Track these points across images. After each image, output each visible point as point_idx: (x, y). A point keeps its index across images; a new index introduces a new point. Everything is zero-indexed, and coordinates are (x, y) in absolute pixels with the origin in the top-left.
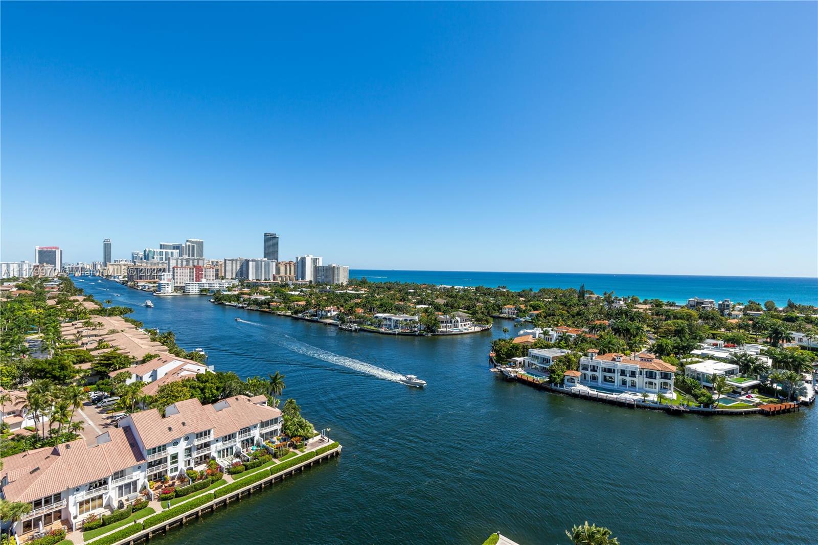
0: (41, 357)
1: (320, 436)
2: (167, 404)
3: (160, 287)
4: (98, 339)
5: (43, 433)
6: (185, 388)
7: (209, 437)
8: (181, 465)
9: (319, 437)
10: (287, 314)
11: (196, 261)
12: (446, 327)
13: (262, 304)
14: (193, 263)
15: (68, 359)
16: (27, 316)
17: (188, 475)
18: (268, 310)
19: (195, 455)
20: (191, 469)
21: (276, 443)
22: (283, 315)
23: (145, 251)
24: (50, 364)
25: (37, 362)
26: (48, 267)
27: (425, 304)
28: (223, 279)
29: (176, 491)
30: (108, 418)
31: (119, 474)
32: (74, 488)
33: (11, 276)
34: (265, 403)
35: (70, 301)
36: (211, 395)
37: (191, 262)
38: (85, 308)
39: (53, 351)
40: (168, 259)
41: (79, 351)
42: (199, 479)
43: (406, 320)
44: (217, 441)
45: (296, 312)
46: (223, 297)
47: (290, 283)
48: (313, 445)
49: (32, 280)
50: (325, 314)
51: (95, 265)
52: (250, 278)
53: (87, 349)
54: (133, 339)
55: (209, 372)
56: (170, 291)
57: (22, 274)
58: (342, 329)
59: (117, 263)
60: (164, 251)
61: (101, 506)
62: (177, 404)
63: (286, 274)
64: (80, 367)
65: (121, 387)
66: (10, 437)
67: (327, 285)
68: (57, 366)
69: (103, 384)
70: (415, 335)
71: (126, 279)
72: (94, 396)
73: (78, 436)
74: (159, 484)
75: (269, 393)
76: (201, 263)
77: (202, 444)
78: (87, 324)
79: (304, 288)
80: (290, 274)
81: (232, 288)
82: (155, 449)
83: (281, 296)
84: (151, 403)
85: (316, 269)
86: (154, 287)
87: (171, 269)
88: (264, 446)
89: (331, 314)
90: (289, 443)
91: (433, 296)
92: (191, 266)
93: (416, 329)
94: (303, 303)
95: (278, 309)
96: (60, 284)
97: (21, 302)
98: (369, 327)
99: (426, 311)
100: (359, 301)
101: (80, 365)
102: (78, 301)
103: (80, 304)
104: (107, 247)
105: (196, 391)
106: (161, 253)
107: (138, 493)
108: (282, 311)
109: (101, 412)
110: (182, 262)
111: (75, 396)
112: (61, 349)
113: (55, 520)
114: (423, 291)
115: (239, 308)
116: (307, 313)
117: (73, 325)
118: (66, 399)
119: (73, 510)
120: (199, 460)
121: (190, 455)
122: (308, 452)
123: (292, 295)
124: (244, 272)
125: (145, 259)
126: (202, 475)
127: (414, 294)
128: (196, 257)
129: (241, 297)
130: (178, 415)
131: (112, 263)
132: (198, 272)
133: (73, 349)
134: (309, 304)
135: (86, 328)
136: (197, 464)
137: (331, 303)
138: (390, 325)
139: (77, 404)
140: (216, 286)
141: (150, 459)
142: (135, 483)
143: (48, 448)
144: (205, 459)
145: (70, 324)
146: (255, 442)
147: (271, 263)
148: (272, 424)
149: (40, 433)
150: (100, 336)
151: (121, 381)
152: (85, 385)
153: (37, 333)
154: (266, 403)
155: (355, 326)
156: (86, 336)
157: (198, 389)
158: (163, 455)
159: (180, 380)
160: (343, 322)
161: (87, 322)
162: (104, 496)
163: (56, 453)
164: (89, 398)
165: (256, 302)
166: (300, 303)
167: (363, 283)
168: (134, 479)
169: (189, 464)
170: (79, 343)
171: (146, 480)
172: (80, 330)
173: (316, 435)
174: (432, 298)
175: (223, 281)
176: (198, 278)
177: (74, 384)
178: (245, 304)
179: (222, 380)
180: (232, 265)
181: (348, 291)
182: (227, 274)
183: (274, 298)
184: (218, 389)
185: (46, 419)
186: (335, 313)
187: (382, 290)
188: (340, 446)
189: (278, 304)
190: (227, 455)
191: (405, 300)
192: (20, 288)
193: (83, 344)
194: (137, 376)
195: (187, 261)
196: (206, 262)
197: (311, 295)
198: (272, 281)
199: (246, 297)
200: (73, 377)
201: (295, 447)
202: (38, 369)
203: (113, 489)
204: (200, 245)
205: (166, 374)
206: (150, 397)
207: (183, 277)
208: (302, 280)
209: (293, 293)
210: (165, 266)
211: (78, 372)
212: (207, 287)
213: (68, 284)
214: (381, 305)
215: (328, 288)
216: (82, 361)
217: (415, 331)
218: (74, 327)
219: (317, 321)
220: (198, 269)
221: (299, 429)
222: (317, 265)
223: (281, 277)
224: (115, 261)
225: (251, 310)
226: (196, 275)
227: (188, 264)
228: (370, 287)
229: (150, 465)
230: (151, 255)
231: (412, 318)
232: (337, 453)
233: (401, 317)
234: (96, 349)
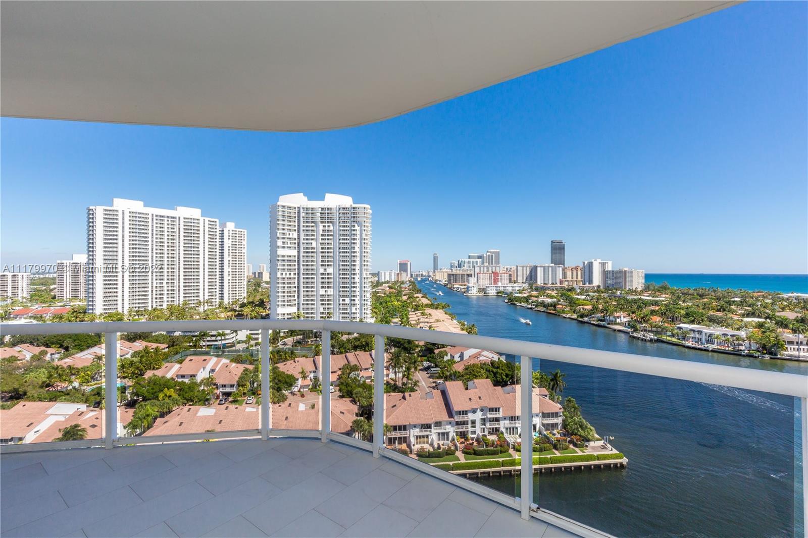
1: (603, 442)
2: (469, 380)
3: (468, 289)
4: (429, 325)
5: (399, 384)
6: (482, 370)
7: (499, 413)
8: (478, 430)
9: (601, 443)
10: (572, 317)
11: (494, 268)
12: (798, 350)
13: (548, 306)
14: (492, 269)
16: (393, 306)
17: (483, 440)
18: (554, 312)
19: (488, 425)
20: (485, 436)
21: (556, 436)
22: (569, 318)
23: (459, 261)
26: (404, 274)
27: (759, 317)
28: (515, 283)
29: (474, 450)
30: (433, 382)
31: (438, 424)
32: (413, 425)
33: (386, 280)
34: (546, 396)
35: (415, 297)
36: (501, 380)
37: (490, 268)
38: (422, 303)
40: (474, 267)
42: (491, 446)
43: (725, 335)
44: (505, 419)
45: (582, 316)
46: (515, 298)
47: (576, 287)
48: (593, 448)
49: (396, 282)
50: (614, 319)
51: (429, 272)
52: (539, 282)
54: (449, 327)
55: (502, 360)
56: (475, 292)
57: (391, 279)
58: (634, 337)
59: (441, 271)
60: (471, 260)
61: (427, 443)
62: (475, 380)
63: (572, 278)
64: (418, 343)
65: (441, 361)
67: (617, 290)
69: (430, 357)
70: (740, 355)
71: (447, 282)
72: (426, 365)
73: (416, 390)
74: (463, 440)
75: (551, 387)
76: (498, 271)
77: (493, 418)
78: (423, 314)
79: (592, 292)
80: (577, 278)
81: (523, 291)
82: (460, 412)
83: (566, 299)
84: (459, 377)
85: (605, 274)
86: (464, 288)
87: (476, 275)
88: (545, 435)
89: (621, 320)
90: (569, 439)
91: (776, 307)
92: (490, 272)
93: (742, 348)
94: (589, 307)
95: (563, 311)
96: (410, 286)
97: (390, 297)
98: (668, 338)
99: (760, 326)
100: (657, 308)
102: (419, 297)
103: (420, 300)
104: (435, 259)
105: (490, 374)
106: (469, 262)
107: (449, 442)
108: (568, 314)
109: (430, 377)
110: (484, 268)
111: (415, 362)
113: (404, 443)
114: (757, 300)
115: (528, 308)
116: (594, 317)
117: (416, 314)
118: (410, 364)
119: (413, 440)
120: (491, 430)
121: (485, 425)
122: (589, 454)
123: (578, 298)
124: (533, 277)
125: (459, 267)
126: (493, 444)
127: (741, 304)
128: (494, 265)
129: (529, 299)
130: (476, 390)
131: (438, 271)
132: (495, 277)
134: (595, 309)
135: (422, 317)
136: (490, 433)
137: (621, 309)
138: (700, 339)
139: (416, 368)
140: (509, 289)
141: (458, 418)
142: (447, 434)
143: (400, 394)
144: (496, 431)
145: (414, 313)
146: (537, 430)
147: (558, 268)
148: (552, 417)
149: (397, 383)
150: (430, 323)
151: (441, 357)
152: (421, 356)
153: (397, 318)
154: (548, 396)
155: (650, 336)
156: (422, 322)
157: (491, 373)
158: (465, 419)
159: (479, 363)
160: (636, 330)
161: (422, 313)
162: (429, 437)
163: (404, 398)
164: (423, 366)
165: (543, 304)
166: (586, 307)
167: (663, 289)
168: (447, 431)
169: (484, 432)
171: (455, 434)
172: (419, 317)
173: (598, 440)
174: (773, 310)
175: (515, 285)
176: (496, 281)
177: (415, 355)
178: (533, 305)
179: (510, 369)
180: (523, 270)
181: (643, 297)
182: (519, 278)
183: (560, 301)
184: (507, 375)
185: (401, 375)
186: (625, 320)
187: (690, 297)
188: (625, 458)
189: (564, 307)
190: (513, 434)
191: (724, 310)
192: (390, 288)
194: (451, 355)
195: (488, 268)
196: (502, 268)
197: (598, 299)
198: (559, 285)
199: (534, 299)
200: (415, 350)
201: (576, 445)
202: (397, 342)
203: (435, 433)
204: (497, 254)
205: (470, 357)
206: (459, 372)
207: (484, 281)
208: (589, 284)
209: (579, 297)
210: (472, 272)
211: (417, 346)
212: (502, 289)
213: (414, 286)
214: (687, 314)
215: (618, 293)
217: (741, 350)
218: (416, 316)
219: (604, 327)
220: (496, 274)
221: (580, 429)
222: (606, 270)
223: (568, 281)
224: (440, 269)
225: (538, 311)
226: (494, 280)
227: (488, 271)
228: (673, 293)
229: (458, 423)
230: (462, 264)
231: (736, 333)
232: (621, 464)
233: (718, 331)
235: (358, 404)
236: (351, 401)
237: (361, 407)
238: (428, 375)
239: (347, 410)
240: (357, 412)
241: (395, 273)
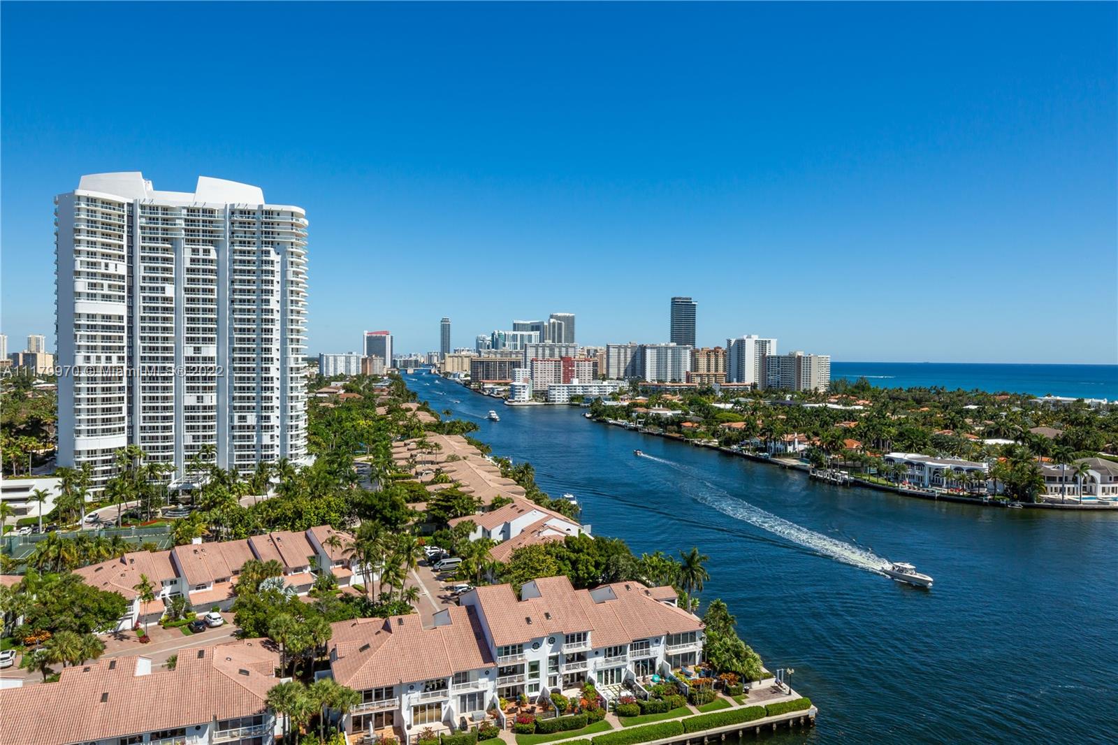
0: (371, 489)
2: (523, 579)
3: (513, 391)
4: (434, 467)
5: (373, 596)
6: (549, 556)
7: (585, 644)
8: (544, 682)
10: (710, 444)
11: (564, 349)
12: (1062, 491)
13: (668, 424)
14: (560, 352)
15: (401, 493)
16: (355, 430)
17: (553, 700)
18: (677, 435)
19: (564, 670)
20: (558, 691)
21: (692, 678)
22: (705, 446)
23: (493, 335)
24: (380, 499)
25: (367, 495)
26: (378, 361)
27: (1006, 437)
28: (604, 379)
29: (536, 723)
30: (447, 589)
31: (462, 678)
32: (408, 684)
33: (339, 373)
34: (673, 601)
35: (402, 410)
36: (586, 575)
37: (557, 351)
38: (419, 421)
39: (383, 481)
40: (524, 347)
41: (412, 484)
42: (569, 712)
43: (958, 469)
44: (597, 653)
45: (728, 442)
46: (605, 410)
47: (716, 387)
48: (757, 693)
49: (360, 378)
50: (782, 447)
51: (430, 357)
52: (648, 379)
53: (422, 482)
54: (478, 471)
55: (584, 534)
56: (527, 398)
57: (350, 371)
58: (816, 479)
59: (456, 355)
60: (519, 333)
61: (439, 719)
62: (535, 580)
63: (709, 370)
64: (414, 507)
65: (463, 543)
66: (339, 596)
67: (785, 392)
68: (388, 503)
69: (441, 536)
70: (981, 504)
71: (469, 378)
72: (431, 553)
73: (412, 608)
74: (512, 705)
75: (681, 583)
76: (571, 354)
77: (573, 654)
78: (422, 445)
79: (743, 397)
80: (716, 370)
81: (619, 394)
82: (507, 648)
83: (700, 410)
84: (502, 574)
85: (766, 362)
86: (504, 391)
87: (529, 363)
88: (671, 678)
89: (794, 449)
90: (716, 681)
91: (1028, 420)
92: (557, 357)
93: (984, 491)
94: (740, 425)
95: (695, 434)
96: (391, 385)
97: (349, 409)
98: (872, 479)
99: (1009, 451)
100: (853, 425)
101: (414, 505)
102: (411, 410)
103: (414, 415)
104: (445, 329)
105: (565, 565)
106: (514, 338)
107: (484, 712)
108: (703, 438)
109: (439, 578)
110: (544, 350)
111: (409, 549)
112: (392, 478)
113: (387, 724)
114: (1000, 408)
115: (631, 429)
116: (747, 444)
117: (405, 445)
118: (398, 552)
119: (407, 716)
120: (569, 679)
121: (556, 669)
122: (751, 705)
123: (719, 409)
124: (638, 367)
125: (493, 348)
126: (574, 705)
127: (978, 415)
128: (563, 344)
129: (632, 412)
130: (538, 600)
131: (452, 354)
132: (567, 367)
133: (406, 481)
134: (750, 428)
135: (419, 450)
136: (567, 685)
137: (794, 427)
138: (921, 479)
139: (410, 562)
140: (595, 392)
141: (504, 662)
142: (481, 695)
143: (378, 619)
144: (578, 680)
145: (402, 443)
146: (658, 668)
147: (683, 351)
148: (685, 640)
149: (370, 595)
150: (438, 463)
151: (463, 535)
152: (420, 535)
153: (366, 454)
154: (676, 601)
155: (845, 475)
156: (420, 463)
157: (567, 562)
158: (518, 660)
159: (543, 542)
160: (819, 466)
161: (421, 443)
162: (443, 706)
163: (387, 628)
164: (424, 555)
165: (658, 420)
166: (735, 425)
167: (860, 389)
168: (481, 689)
169: (555, 684)
170: (413, 472)
171: (496, 695)
172: (414, 452)
173: (766, 677)
174: (1024, 424)
175: (605, 383)
176: (567, 379)
177: (407, 532)
178: (640, 423)
179: (603, 552)
180: (619, 353)
181: (829, 405)
182: (611, 370)
183: (687, 414)
184: (597, 565)
185: (376, 578)
186: (801, 447)
187: (903, 404)
188: (812, 706)
189: (696, 425)
190: (612, 682)
191: (955, 427)
192: (348, 389)
193: (417, 473)
194: (484, 530)
195: (552, 349)
196: (578, 350)
197: (755, 410)
198: (685, 383)
199: (642, 410)
200: (406, 522)
201: (727, 692)
202: (368, 506)
203: (454, 697)
204: (570, 321)
205: (523, 531)
206: (501, 564)
207: (546, 376)
208: (738, 381)
209: (722, 406)
210: (520, 357)
211: (411, 514)
212: (580, 392)
213: (401, 387)
214: (901, 434)
215: (788, 397)
216: (416, 500)
217: (981, 495)
218: (406, 448)
219: (765, 461)
220: (567, 361)
221: (735, 660)
222: (767, 354)
223: (701, 375)
224: (455, 351)
225: (649, 433)
226: (564, 373)
227: (552, 355)
228: (875, 398)
229: (502, 672)
230: (501, 342)
231: (974, 465)
232: (807, 719)
233: (948, 462)
234: (432, 483)
235: (281, 649)
236: (264, 644)
237: (287, 654)
238: (435, 575)
239: (254, 665)
240: (278, 666)
241: (358, 358)
